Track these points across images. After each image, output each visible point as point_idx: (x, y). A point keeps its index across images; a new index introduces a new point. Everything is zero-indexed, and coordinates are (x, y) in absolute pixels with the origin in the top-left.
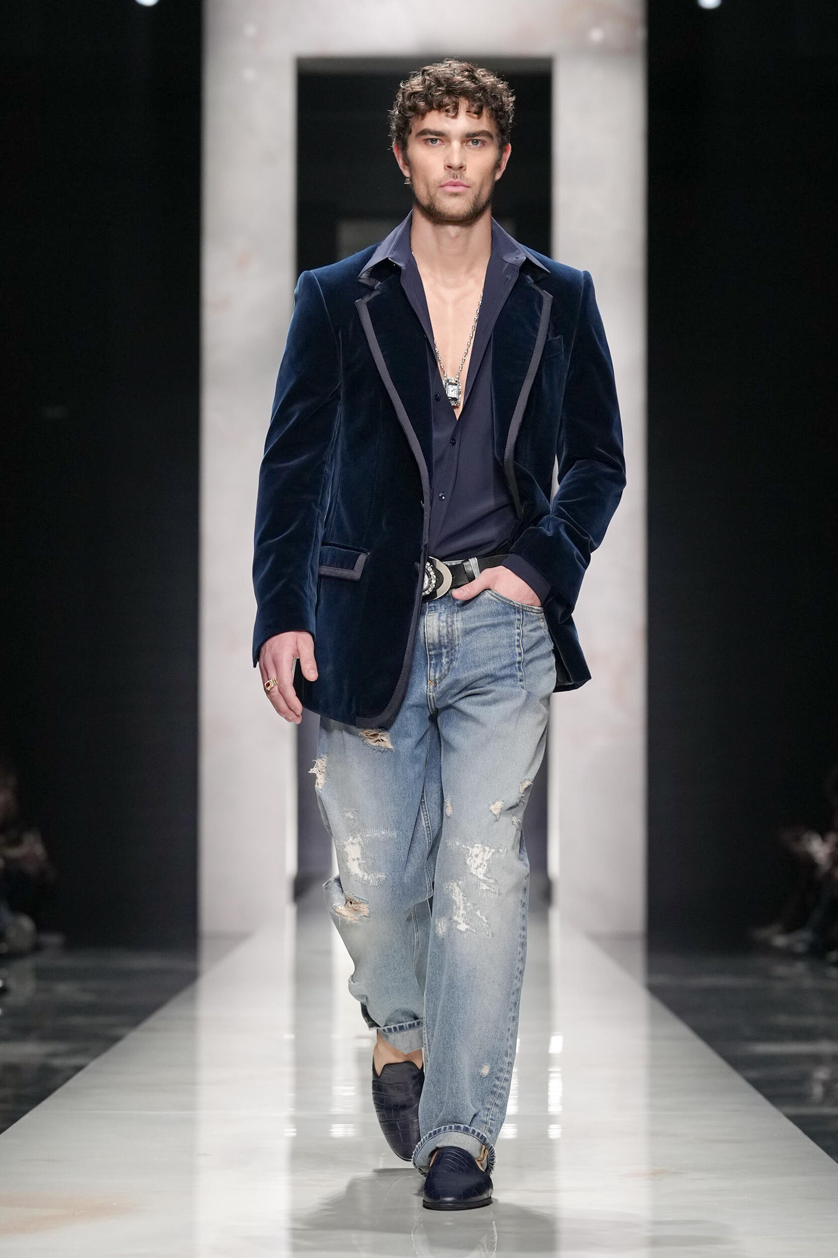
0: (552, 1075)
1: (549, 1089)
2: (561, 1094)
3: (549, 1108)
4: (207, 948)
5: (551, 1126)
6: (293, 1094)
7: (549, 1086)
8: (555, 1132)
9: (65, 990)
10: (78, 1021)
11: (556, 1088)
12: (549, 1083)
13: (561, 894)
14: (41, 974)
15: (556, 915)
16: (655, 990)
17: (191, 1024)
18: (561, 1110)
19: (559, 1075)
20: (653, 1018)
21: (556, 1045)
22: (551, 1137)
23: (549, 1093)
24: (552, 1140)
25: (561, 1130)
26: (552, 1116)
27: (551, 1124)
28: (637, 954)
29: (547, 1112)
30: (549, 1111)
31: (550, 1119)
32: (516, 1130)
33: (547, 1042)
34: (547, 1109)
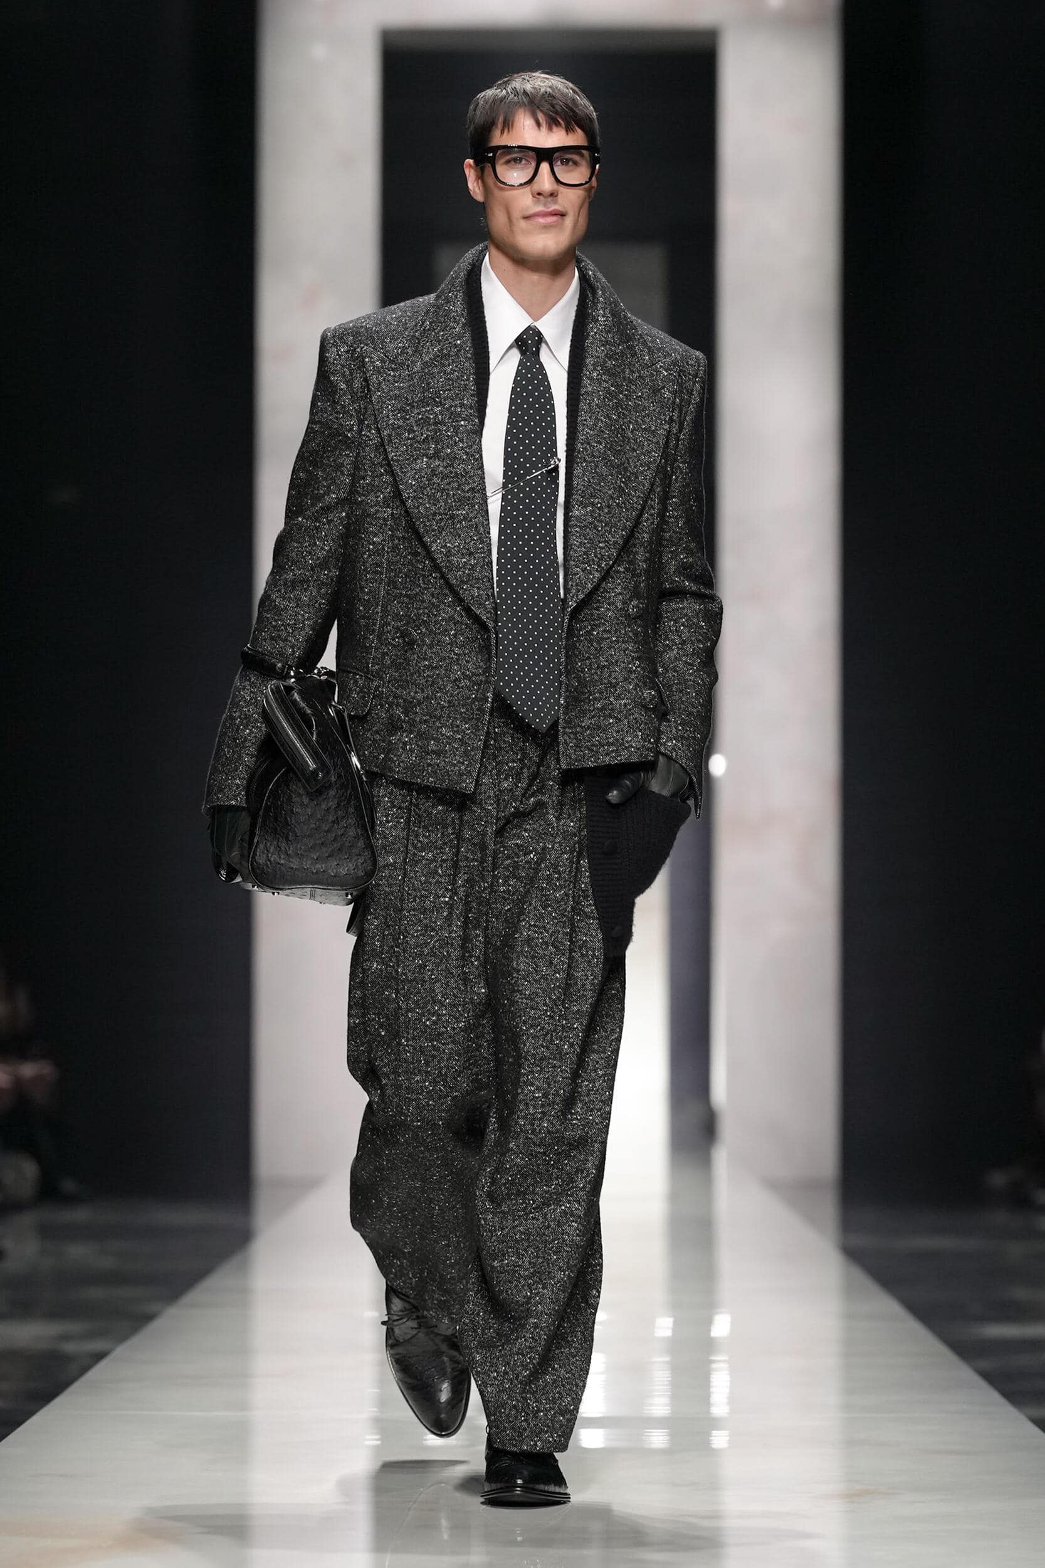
0: (714, 1366)
1: (711, 1384)
2: (728, 1390)
3: (711, 1408)
4: (264, 1200)
5: (714, 1432)
6: (376, 1390)
7: (711, 1379)
8: (719, 1439)
9: (79, 1253)
10: (95, 1293)
11: (721, 1383)
12: (711, 1376)
13: (729, 1129)
14: (46, 1232)
15: (722, 1157)
16: (853, 1254)
17: (243, 1296)
18: (728, 1411)
19: (724, 1366)
20: (849, 1291)
21: (721, 1326)
22: (714, 1446)
23: (711, 1390)
24: (714, 1450)
25: (728, 1438)
26: (714, 1419)
27: (715, 1430)
28: (828, 1207)
29: (710, 1413)
30: (711, 1412)
31: (714, 1423)
32: (667, 1438)
33: (709, 1322)
34: (709, 1411)
